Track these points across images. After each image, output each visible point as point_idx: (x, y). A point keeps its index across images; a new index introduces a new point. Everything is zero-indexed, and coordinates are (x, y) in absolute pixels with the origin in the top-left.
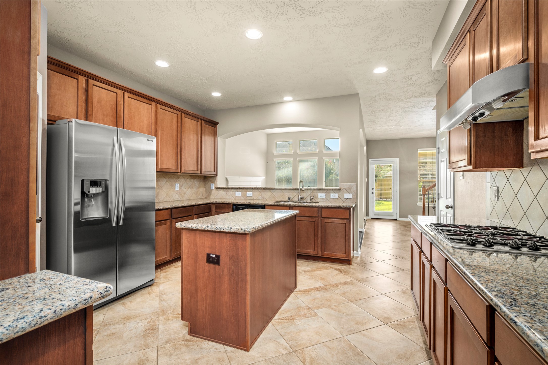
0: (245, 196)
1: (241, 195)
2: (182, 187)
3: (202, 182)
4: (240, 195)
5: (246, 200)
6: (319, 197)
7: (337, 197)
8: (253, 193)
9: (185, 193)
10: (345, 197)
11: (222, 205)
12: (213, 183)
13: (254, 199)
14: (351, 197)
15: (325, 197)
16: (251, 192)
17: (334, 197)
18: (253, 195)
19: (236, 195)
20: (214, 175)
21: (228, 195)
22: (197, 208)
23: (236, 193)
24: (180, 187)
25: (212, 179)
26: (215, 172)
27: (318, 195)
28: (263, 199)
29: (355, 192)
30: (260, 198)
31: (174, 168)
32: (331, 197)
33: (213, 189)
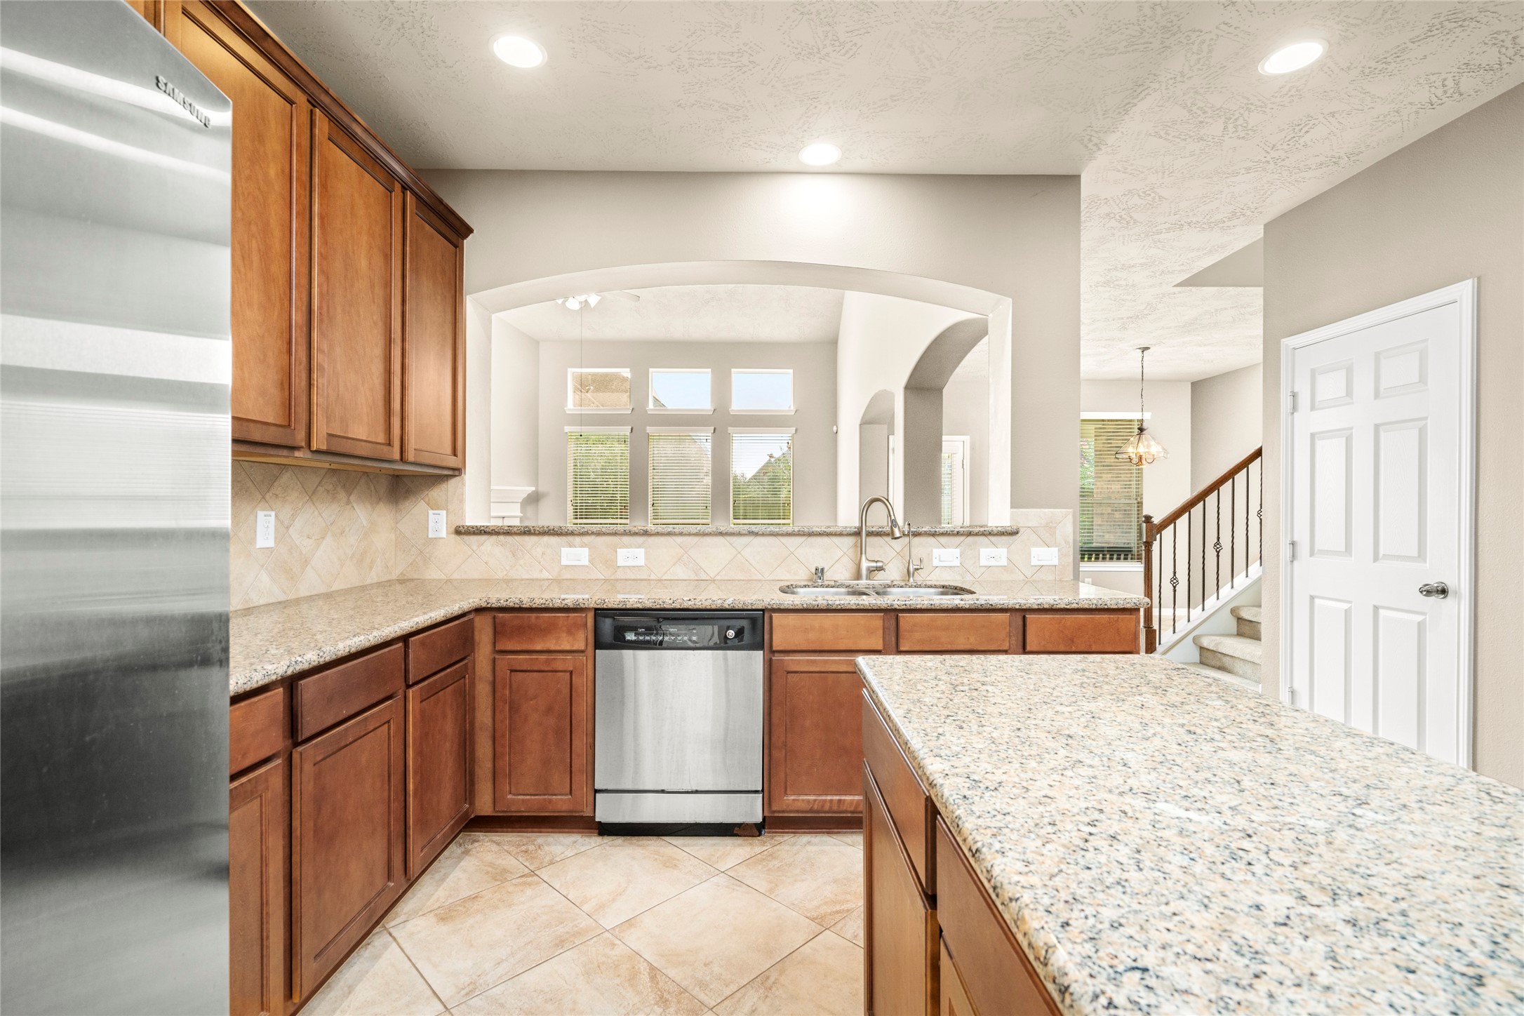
0: (611, 563)
1: (587, 563)
2: (291, 530)
3: (381, 505)
4: (585, 562)
5: (611, 583)
6: (936, 563)
7: (1004, 562)
8: (646, 553)
9: (306, 562)
10: (1034, 562)
11: (533, 615)
12: (438, 508)
13: (653, 577)
14: (1055, 562)
15: (957, 563)
16: (639, 547)
17: (992, 563)
18: (646, 559)
19: (564, 562)
20: (450, 473)
21: (521, 562)
22: (423, 643)
23: (565, 551)
24: (283, 529)
25: (437, 493)
26: (455, 455)
27: (930, 555)
28: (693, 577)
29: (1067, 542)
30: (680, 572)
31: (270, 420)
32: (983, 562)
33: (444, 534)
